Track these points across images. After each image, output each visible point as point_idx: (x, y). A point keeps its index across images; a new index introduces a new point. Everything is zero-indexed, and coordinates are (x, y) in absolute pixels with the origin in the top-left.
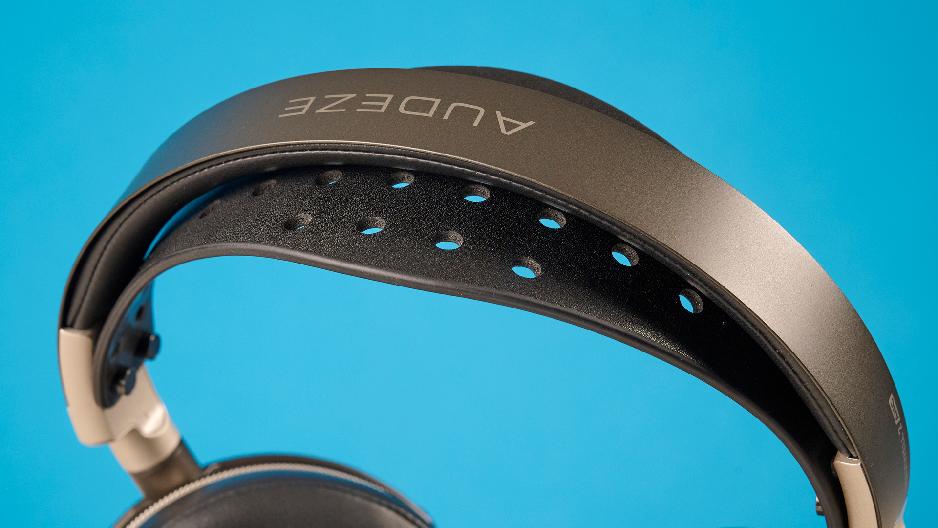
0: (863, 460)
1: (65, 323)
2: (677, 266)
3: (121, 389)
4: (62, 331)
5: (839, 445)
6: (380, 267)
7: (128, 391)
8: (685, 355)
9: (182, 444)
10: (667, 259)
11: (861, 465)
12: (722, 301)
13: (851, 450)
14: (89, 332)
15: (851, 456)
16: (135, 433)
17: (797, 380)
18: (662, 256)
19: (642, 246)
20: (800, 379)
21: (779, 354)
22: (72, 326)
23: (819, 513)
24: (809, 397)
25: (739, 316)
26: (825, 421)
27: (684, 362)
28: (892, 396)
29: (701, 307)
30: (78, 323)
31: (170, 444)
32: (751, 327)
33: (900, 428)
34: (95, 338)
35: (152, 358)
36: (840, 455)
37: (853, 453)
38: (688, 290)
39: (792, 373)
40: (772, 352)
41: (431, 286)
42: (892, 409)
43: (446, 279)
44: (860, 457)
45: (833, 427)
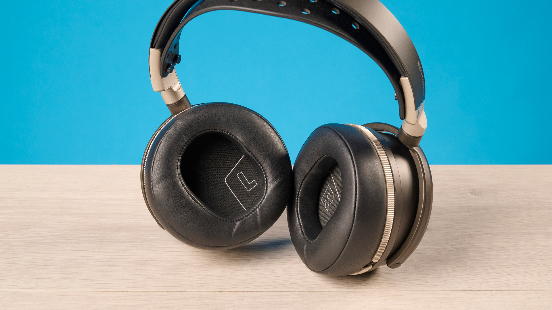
0: (409, 77)
1: (152, 46)
2: (351, 12)
3: (169, 71)
4: (151, 49)
5: (402, 73)
6: (261, 9)
7: (171, 72)
8: (353, 40)
9: (185, 96)
10: (348, 10)
11: (409, 79)
12: (365, 24)
13: (405, 74)
14: (160, 49)
15: (405, 76)
16: (171, 89)
17: (388, 50)
18: (347, 9)
19: (341, 7)
20: (389, 50)
21: (383, 41)
22: (154, 47)
23: (396, 99)
24: (392, 56)
25: (370, 29)
26: (397, 64)
27: (353, 41)
28: (419, 62)
29: (358, 28)
30: (156, 46)
31: (182, 95)
32: (374, 32)
33: (422, 73)
34: (162, 52)
35: (179, 63)
36: (402, 76)
37: (406, 75)
38: (355, 23)
39: (386, 48)
40: (380, 41)
41: (277, 15)
42: (419, 66)
43: (281, 12)
44: (408, 76)
45: (399, 66)
